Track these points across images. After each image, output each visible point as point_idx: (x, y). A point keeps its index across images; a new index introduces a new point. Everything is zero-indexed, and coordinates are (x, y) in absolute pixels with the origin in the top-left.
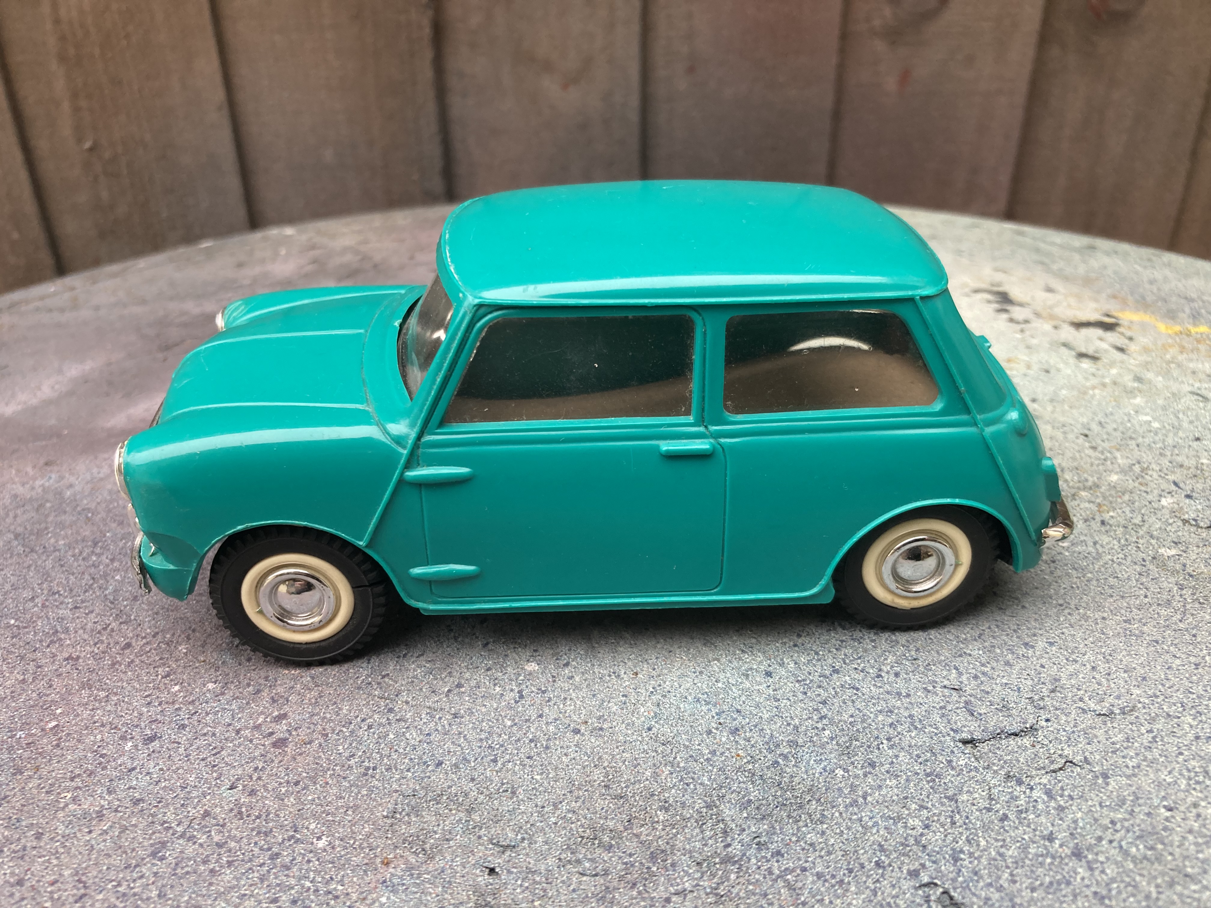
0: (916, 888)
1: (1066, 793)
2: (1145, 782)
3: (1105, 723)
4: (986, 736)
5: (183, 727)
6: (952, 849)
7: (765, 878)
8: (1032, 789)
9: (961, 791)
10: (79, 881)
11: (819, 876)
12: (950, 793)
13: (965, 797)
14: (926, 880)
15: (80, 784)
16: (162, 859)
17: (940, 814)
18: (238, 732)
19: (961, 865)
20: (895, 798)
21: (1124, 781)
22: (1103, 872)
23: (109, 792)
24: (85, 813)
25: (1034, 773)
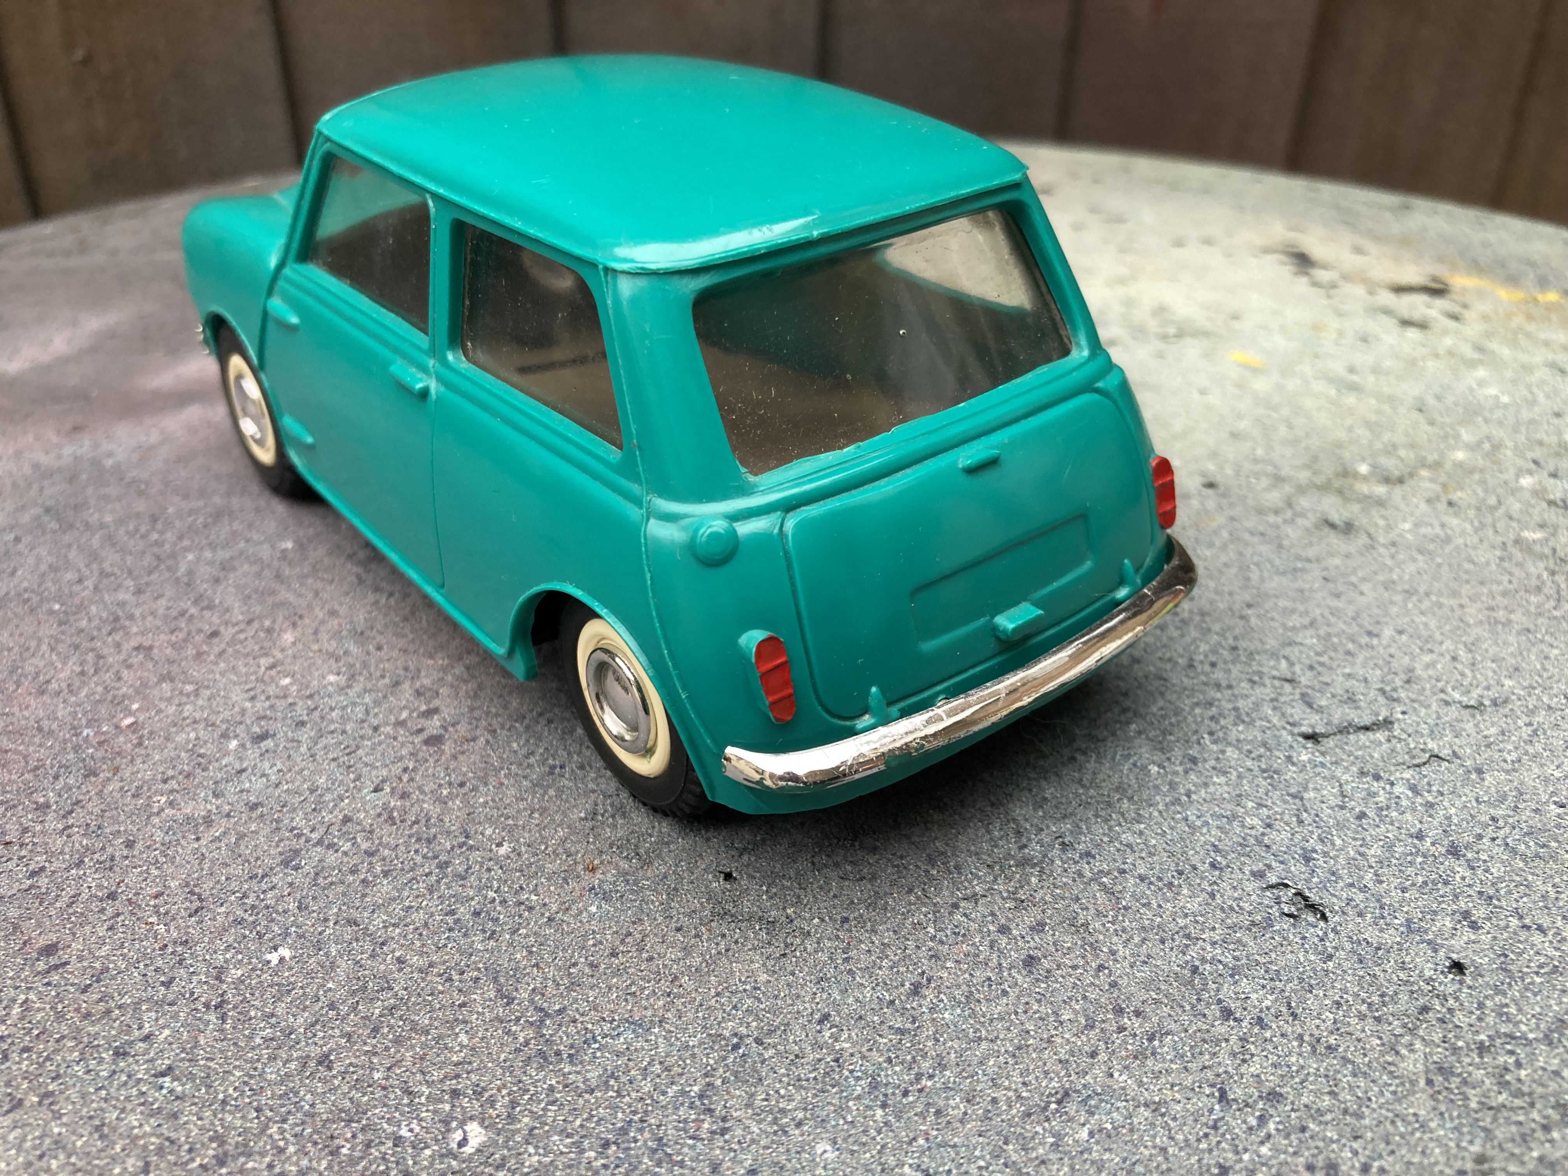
0: (1263, 889)
1: (1434, 788)
2: (1529, 776)
3: (1473, 716)
4: (1330, 730)
5: (303, 724)
6: (1302, 848)
7: (1074, 881)
8: (1392, 784)
9: (1306, 789)
10: (192, 893)
11: (1142, 878)
12: (1293, 790)
13: (1312, 794)
14: (1274, 880)
15: (176, 787)
16: (297, 868)
17: (1283, 813)
18: (376, 729)
19: (1315, 866)
20: (1226, 796)
21: (1503, 776)
22: (1487, 871)
23: (216, 795)
24: (188, 819)
25: (1392, 768)
